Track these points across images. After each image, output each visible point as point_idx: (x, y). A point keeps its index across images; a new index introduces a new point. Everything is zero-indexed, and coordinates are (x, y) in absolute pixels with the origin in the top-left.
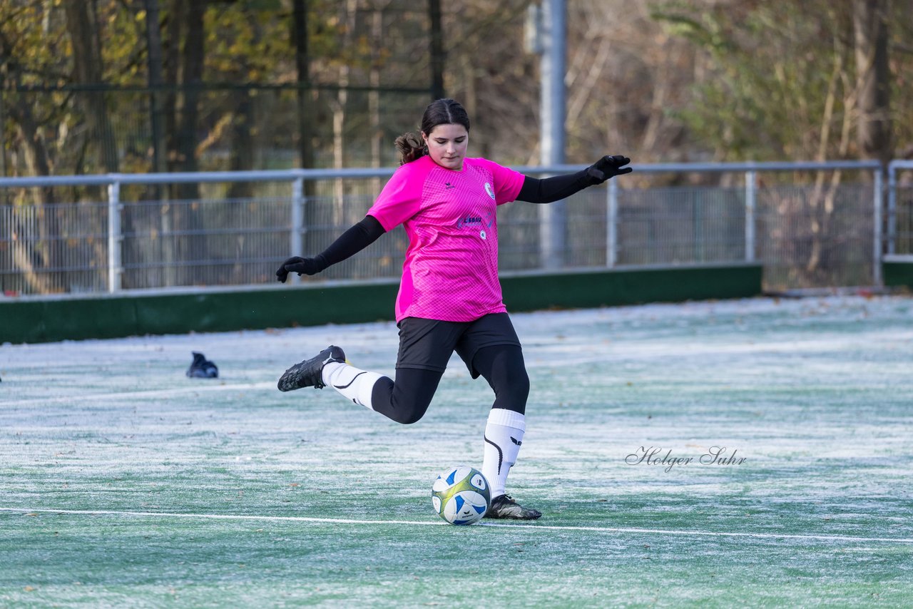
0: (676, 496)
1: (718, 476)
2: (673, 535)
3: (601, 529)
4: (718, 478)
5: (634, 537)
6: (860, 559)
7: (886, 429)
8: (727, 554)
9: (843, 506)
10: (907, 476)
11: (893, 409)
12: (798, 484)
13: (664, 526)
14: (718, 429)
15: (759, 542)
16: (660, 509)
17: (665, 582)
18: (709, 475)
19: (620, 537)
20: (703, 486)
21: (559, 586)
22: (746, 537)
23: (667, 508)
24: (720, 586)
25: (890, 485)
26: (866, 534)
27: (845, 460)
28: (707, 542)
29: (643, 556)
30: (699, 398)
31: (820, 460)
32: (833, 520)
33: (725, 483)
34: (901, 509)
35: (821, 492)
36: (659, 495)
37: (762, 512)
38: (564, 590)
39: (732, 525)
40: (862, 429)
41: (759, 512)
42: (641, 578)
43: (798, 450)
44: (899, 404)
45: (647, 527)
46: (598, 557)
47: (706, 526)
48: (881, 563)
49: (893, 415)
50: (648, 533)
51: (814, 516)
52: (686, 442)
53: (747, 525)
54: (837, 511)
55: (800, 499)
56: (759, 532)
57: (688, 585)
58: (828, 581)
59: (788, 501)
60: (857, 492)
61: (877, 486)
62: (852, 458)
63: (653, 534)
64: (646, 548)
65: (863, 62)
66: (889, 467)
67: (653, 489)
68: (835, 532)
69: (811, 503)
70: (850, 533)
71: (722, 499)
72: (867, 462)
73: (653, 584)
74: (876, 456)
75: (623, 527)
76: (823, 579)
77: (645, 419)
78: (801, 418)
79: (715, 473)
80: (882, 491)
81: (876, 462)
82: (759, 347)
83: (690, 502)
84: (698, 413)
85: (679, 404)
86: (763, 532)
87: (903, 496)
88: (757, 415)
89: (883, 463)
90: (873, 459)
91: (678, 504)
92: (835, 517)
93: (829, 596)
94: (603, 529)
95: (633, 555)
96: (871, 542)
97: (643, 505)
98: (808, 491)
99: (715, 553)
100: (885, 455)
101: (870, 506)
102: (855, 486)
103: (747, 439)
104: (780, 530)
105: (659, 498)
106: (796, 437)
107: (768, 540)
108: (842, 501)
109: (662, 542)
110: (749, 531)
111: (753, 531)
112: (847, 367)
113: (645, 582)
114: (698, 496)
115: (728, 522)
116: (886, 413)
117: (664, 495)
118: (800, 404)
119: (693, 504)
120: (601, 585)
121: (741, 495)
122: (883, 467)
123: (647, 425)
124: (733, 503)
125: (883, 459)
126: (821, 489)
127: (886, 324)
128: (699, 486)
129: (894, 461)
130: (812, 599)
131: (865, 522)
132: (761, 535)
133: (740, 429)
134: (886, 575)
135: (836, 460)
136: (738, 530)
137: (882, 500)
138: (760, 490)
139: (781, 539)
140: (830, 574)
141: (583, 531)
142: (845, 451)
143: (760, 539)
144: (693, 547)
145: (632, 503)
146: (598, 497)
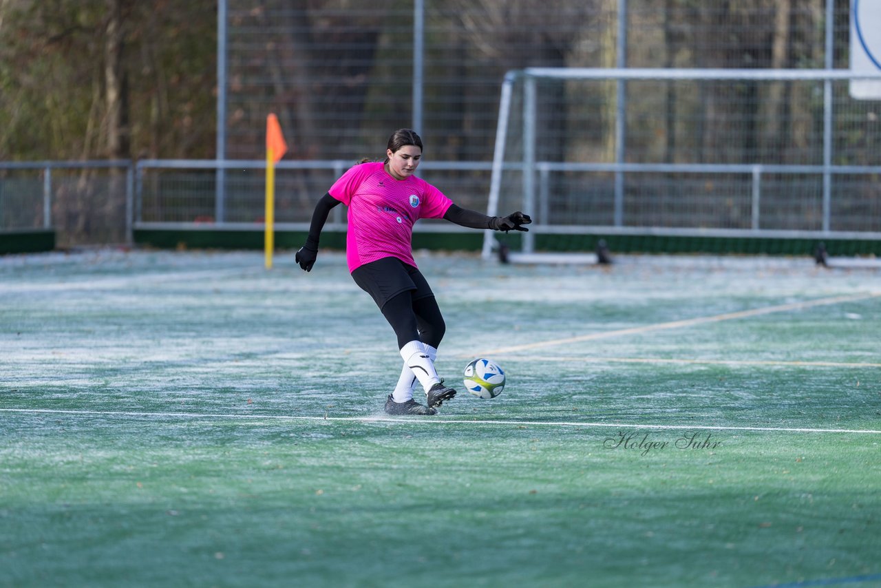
0: (61, 387)
1: (83, 373)
2: (73, 414)
3: (22, 410)
4: (84, 375)
5: (47, 416)
6: (206, 429)
7: (180, 341)
8: (115, 426)
9: (178, 393)
10: (210, 372)
11: (178, 327)
12: (139, 378)
13: (63, 407)
14: (69, 342)
15: (132, 418)
16: (56, 396)
17: (82, 446)
18: (77, 373)
19: (38, 415)
20: (77, 380)
21: (11, 449)
22: (122, 415)
23: (60, 395)
24: (120, 448)
25: (201, 379)
26: (201, 412)
27: (163, 362)
28: (98, 418)
29: (59, 428)
30: (46, 320)
31: (145, 362)
32: (174, 403)
33: (90, 378)
34: (216, 394)
35: (158, 384)
36: (50, 387)
37: (125, 397)
38: (16, 452)
39: (108, 406)
40: (164, 341)
41: (122, 398)
42: (65, 443)
43: (129, 355)
44: (181, 323)
45: (52, 409)
46: (29, 429)
47: (92, 407)
48: (220, 431)
49: (180, 331)
50: (55, 413)
51: (161, 400)
52: (51, 351)
53: (119, 406)
54: (174, 396)
55: (146, 389)
56: (130, 412)
57: (97, 448)
58: (191, 444)
59: (138, 390)
60: (182, 384)
61: (193, 380)
62: (167, 361)
63: (59, 413)
64: (59, 423)
65: (112, 95)
66: (195, 367)
67: (44, 383)
68: (180, 411)
69: (154, 391)
70: (190, 411)
71: (94, 389)
72: (179, 363)
73: (75, 447)
74: (181, 359)
75: (36, 409)
76: (188, 442)
77: (16, 335)
78: (119, 333)
79: (81, 371)
80: (198, 383)
81: (183, 363)
82: (67, 286)
83: (74, 391)
84: (49, 331)
85: (34, 325)
86: (131, 411)
87: (214, 387)
88: (89, 332)
89: (189, 363)
90: (181, 361)
91: (65, 392)
92: (174, 400)
93: (197, 454)
94: (24, 410)
95: (52, 428)
96: (207, 417)
97: (43, 394)
98: (148, 383)
99: (107, 426)
100: (188, 358)
101: (194, 392)
102: (178, 379)
103: (90, 348)
104: (142, 410)
105: (50, 389)
106: (122, 346)
107: (138, 416)
108: (175, 389)
109: (67, 419)
110: (122, 411)
111: (124, 410)
112: (134, 299)
113: (69, 446)
114: (76, 387)
115: (106, 404)
116: (175, 330)
117: (53, 386)
118: (115, 324)
119: (76, 392)
120: (39, 448)
121: (104, 386)
122: (190, 366)
123: (19, 339)
124: (102, 392)
125: (188, 361)
126: (156, 382)
127: (145, 270)
128: (74, 380)
129: (196, 363)
130: (186, 457)
131: (196, 404)
132: (131, 413)
133: (83, 342)
134: (228, 440)
135: (157, 362)
136: (115, 410)
137: (199, 389)
138: (116, 383)
139: (146, 416)
140: (190, 440)
141: (10, 412)
142: (161, 357)
143: (132, 416)
144: (89, 422)
145: (33, 391)
146: (9, 388)
